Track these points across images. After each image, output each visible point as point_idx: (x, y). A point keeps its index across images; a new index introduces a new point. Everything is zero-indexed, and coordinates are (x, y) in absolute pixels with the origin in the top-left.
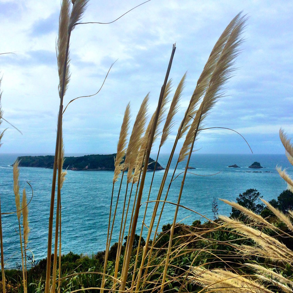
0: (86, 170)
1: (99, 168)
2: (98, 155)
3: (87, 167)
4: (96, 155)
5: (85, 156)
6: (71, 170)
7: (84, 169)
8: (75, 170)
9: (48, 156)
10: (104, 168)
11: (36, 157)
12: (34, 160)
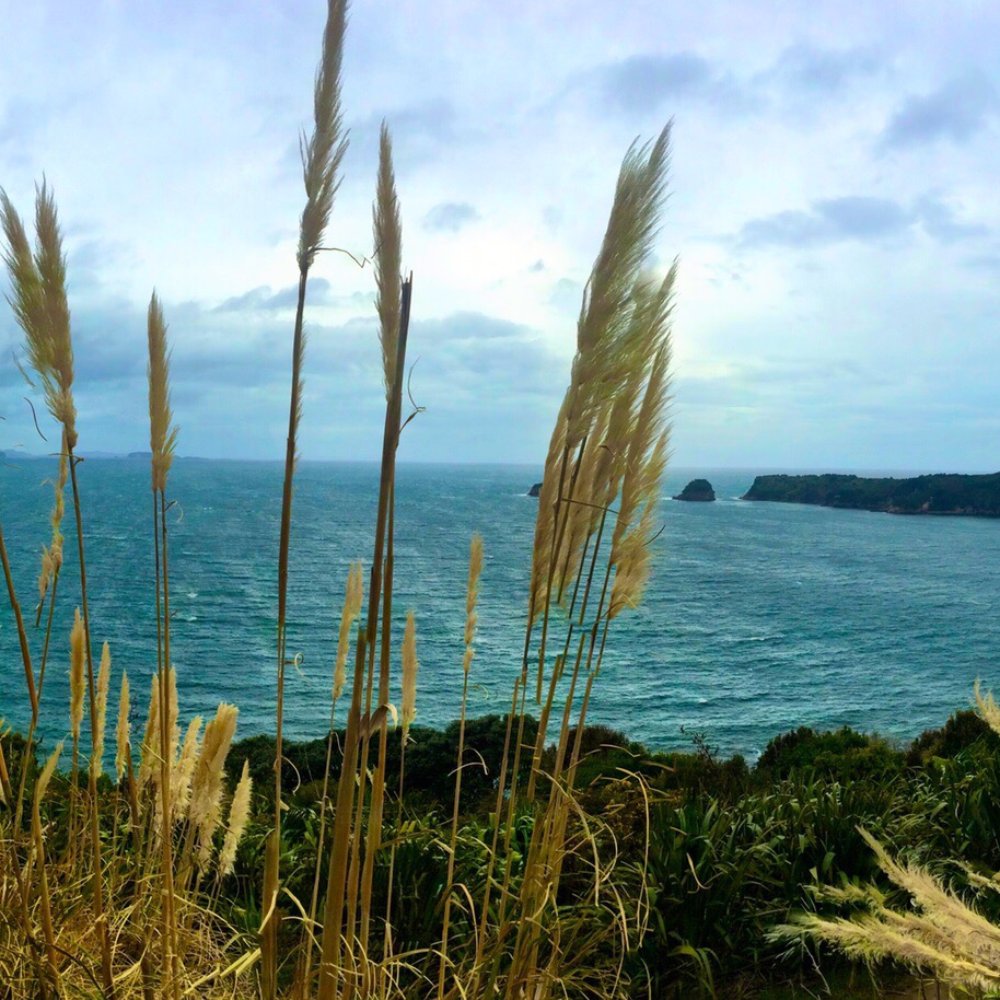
0: (923, 513)
1: (959, 510)
2: (956, 475)
3: (926, 506)
4: (950, 476)
5: (921, 477)
6: (886, 511)
7: (919, 510)
8: (895, 513)
9: (827, 475)
10: (969, 509)
11: (798, 477)
12: (795, 487)
